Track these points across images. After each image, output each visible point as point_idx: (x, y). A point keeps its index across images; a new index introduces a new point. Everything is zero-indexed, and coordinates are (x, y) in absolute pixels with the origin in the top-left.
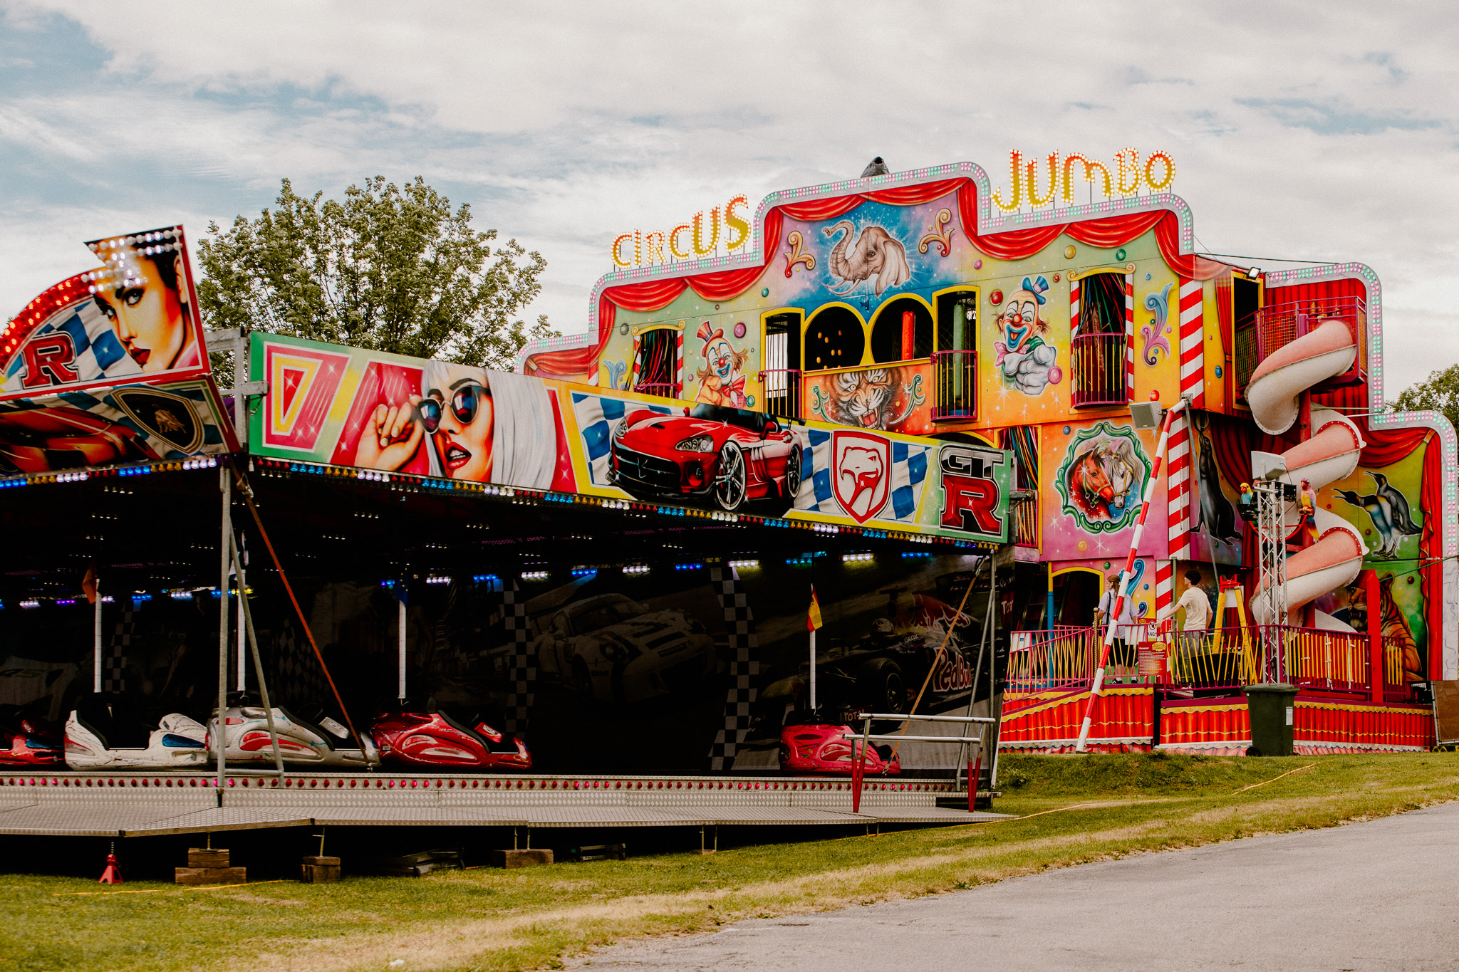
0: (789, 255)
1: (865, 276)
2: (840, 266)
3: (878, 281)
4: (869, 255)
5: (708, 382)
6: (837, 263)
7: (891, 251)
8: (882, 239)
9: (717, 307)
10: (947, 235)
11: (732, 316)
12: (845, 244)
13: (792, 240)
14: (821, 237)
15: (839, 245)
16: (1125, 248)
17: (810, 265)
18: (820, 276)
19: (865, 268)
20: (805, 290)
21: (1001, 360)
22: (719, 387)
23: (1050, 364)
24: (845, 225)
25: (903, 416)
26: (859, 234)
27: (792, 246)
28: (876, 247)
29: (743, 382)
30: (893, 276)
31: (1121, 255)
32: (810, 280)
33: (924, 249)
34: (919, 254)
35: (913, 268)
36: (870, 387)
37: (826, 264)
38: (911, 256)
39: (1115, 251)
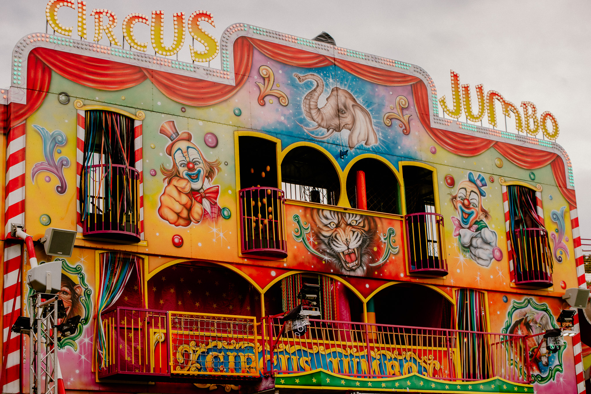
0: (261, 85)
1: (338, 129)
2: (314, 112)
3: (350, 137)
4: (339, 112)
5: (174, 182)
6: (310, 109)
7: (359, 115)
8: (350, 103)
9: (183, 110)
10: (406, 117)
11: (201, 123)
12: (316, 94)
13: (263, 72)
14: (293, 80)
15: (311, 94)
16: (534, 172)
17: (283, 101)
18: (294, 115)
19: (336, 121)
20: (281, 123)
21: (457, 232)
22: (187, 189)
23: (493, 244)
24: (315, 78)
25: (381, 261)
26: (330, 91)
27: (264, 79)
28: (345, 107)
29: (217, 192)
30: (362, 136)
31: (532, 176)
32: (284, 115)
33: (388, 122)
34: (383, 125)
35: (380, 135)
36: (349, 229)
37: (299, 106)
38: (378, 124)
39: (528, 172)
